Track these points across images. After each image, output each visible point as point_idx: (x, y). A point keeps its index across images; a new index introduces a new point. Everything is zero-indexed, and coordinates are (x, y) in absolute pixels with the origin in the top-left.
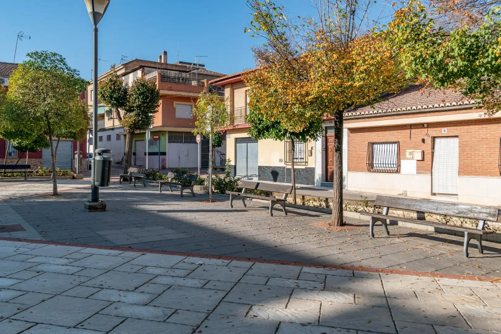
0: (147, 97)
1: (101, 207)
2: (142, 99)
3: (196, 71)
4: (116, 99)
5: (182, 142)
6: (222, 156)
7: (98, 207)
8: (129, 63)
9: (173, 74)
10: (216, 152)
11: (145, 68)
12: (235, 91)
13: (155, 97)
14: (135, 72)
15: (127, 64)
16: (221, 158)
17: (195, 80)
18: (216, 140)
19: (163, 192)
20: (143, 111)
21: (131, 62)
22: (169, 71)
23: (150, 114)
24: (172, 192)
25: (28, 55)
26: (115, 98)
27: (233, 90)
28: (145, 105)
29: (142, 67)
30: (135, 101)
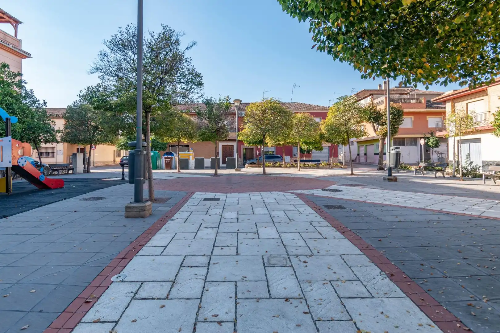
0: (395, 115)
1: (394, 179)
2: (392, 117)
3: (413, 93)
4: (374, 118)
5: (404, 145)
6: (439, 154)
7: (393, 179)
8: (359, 93)
9: (396, 97)
10: (434, 152)
11: (374, 95)
12: (456, 104)
13: (400, 115)
14: (366, 99)
15: (358, 94)
16: (438, 156)
17: (414, 99)
18: (434, 143)
19: (417, 175)
20: (392, 124)
21: (361, 92)
22: (393, 95)
23: (396, 126)
24: (423, 175)
25: (338, 99)
26: (372, 117)
27: (454, 103)
28: (395, 120)
29: (371, 95)
30: (388, 118)
